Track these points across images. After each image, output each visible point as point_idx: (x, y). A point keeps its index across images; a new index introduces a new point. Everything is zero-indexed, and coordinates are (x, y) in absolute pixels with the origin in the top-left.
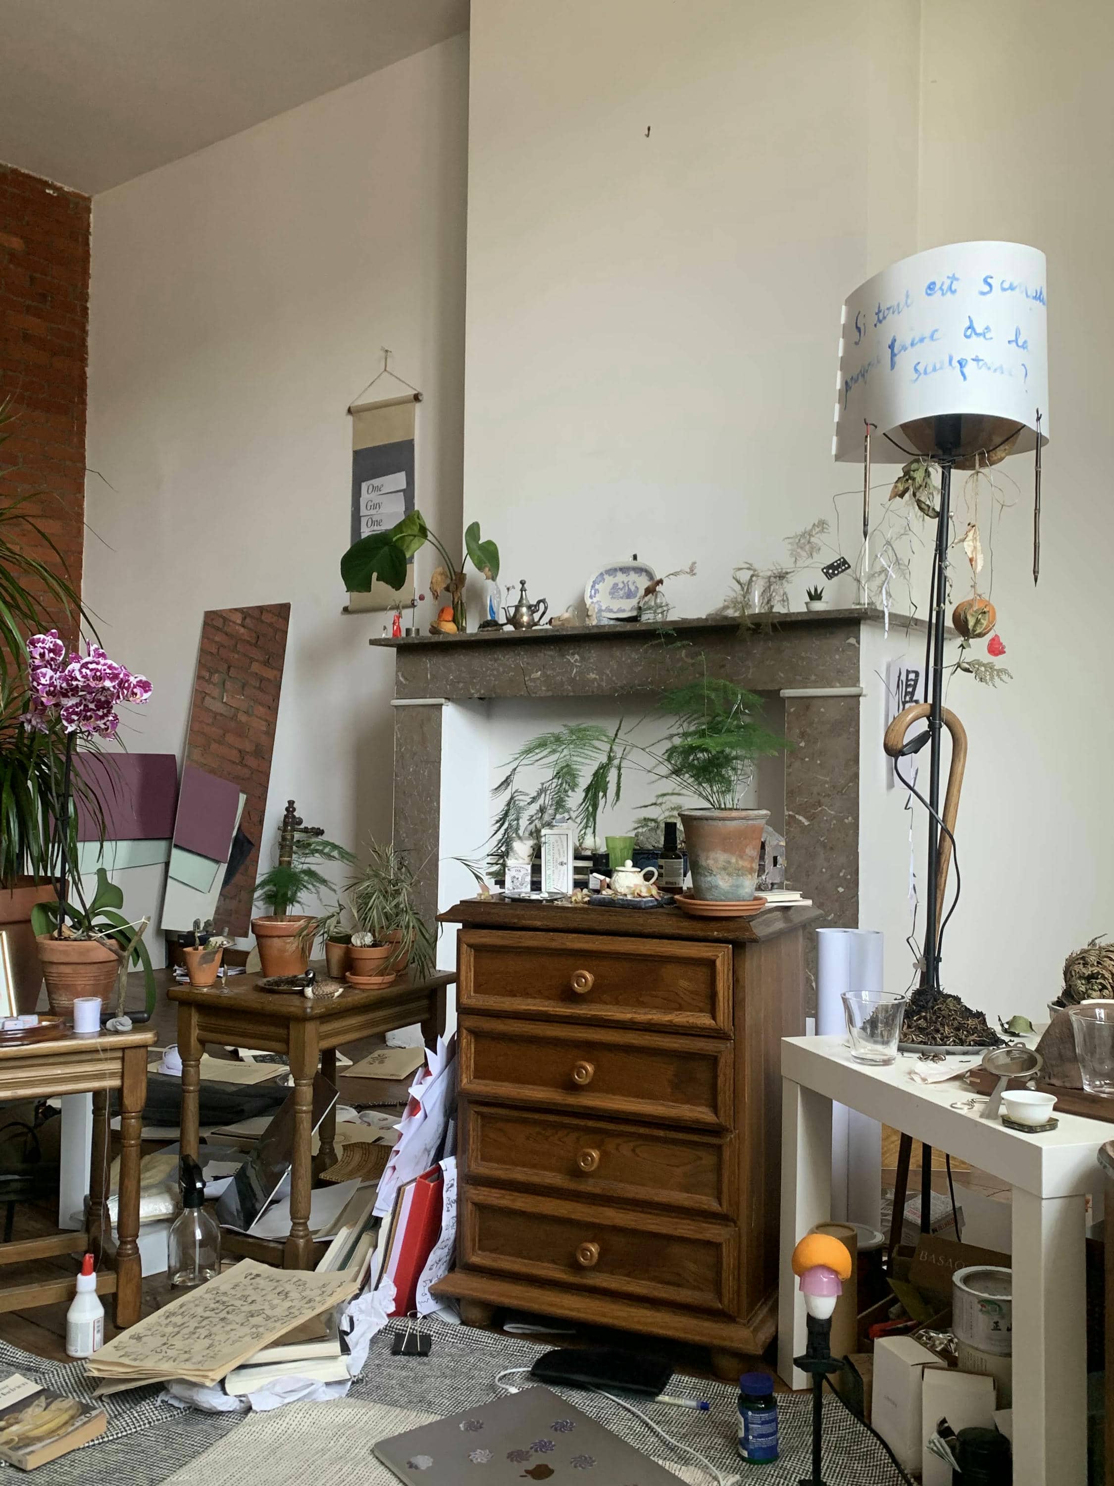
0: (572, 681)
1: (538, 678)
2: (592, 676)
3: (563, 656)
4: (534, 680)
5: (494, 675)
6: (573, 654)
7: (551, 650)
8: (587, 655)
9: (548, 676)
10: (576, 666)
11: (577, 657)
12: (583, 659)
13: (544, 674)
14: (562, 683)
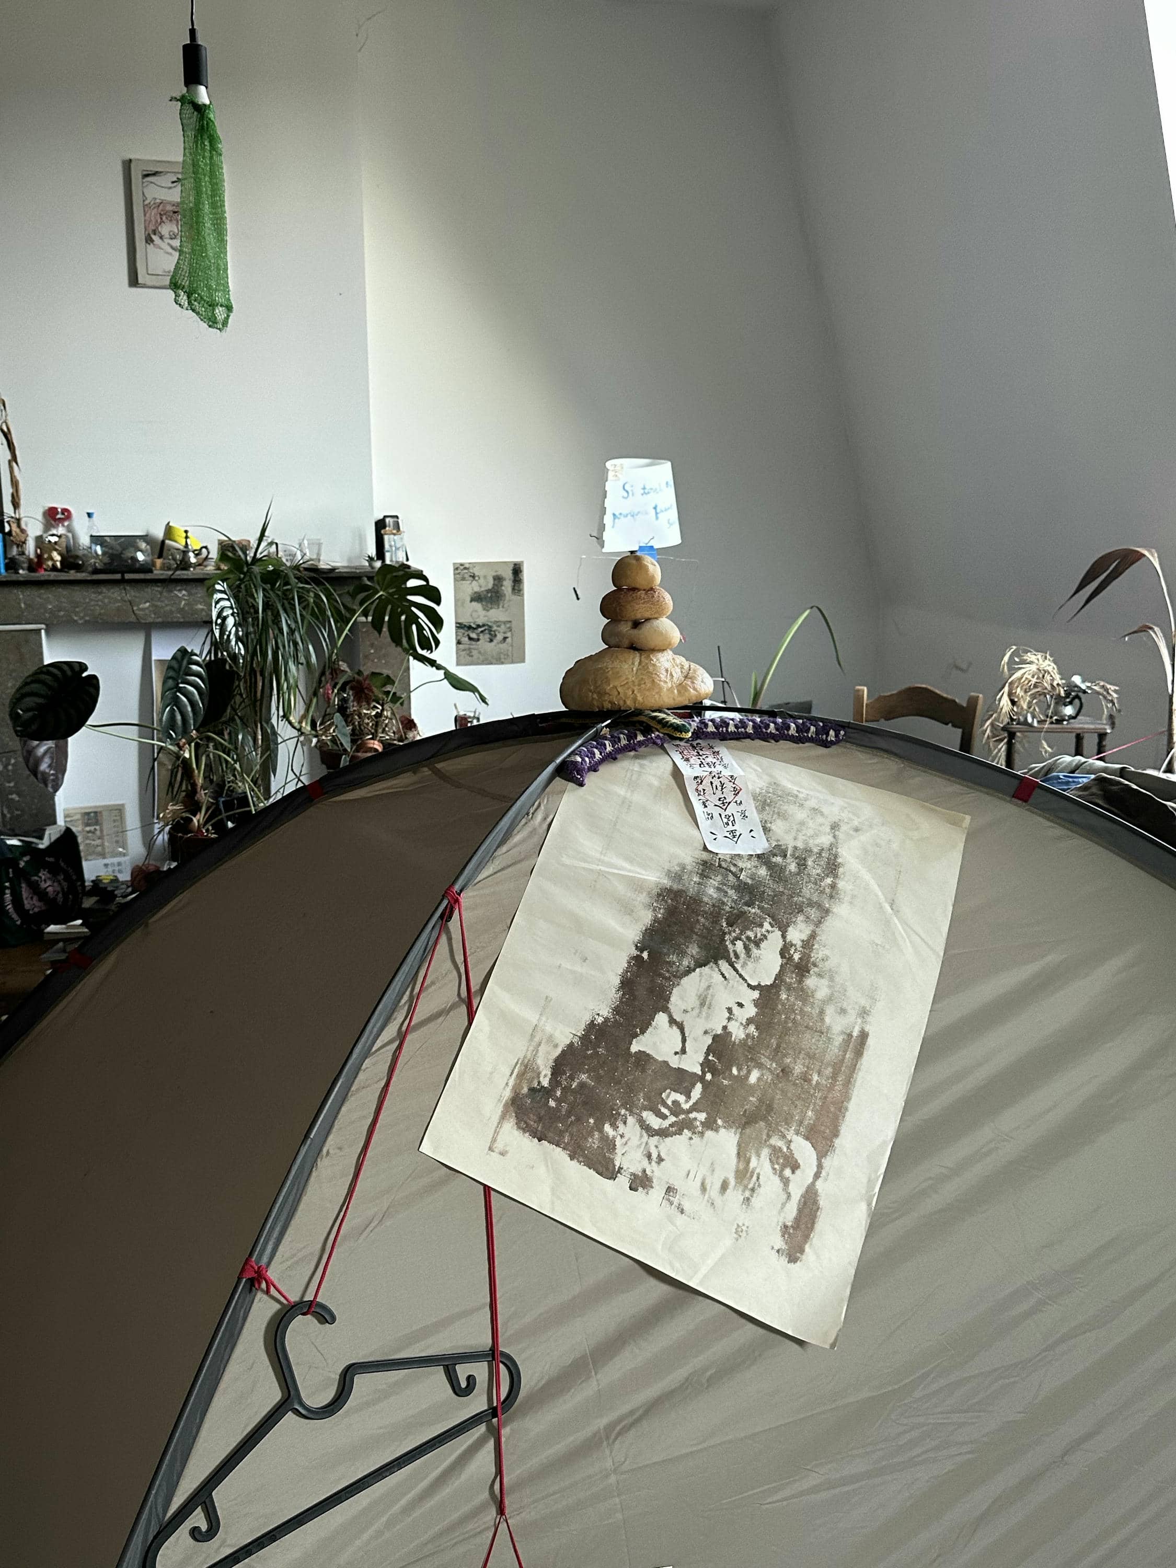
0: (181, 610)
1: (147, 608)
2: (200, 607)
3: (172, 591)
4: (143, 609)
5: (100, 606)
6: (180, 590)
7: (158, 586)
8: (194, 591)
9: (156, 606)
10: (185, 600)
11: (184, 592)
12: (190, 594)
13: (152, 605)
14: (171, 612)
